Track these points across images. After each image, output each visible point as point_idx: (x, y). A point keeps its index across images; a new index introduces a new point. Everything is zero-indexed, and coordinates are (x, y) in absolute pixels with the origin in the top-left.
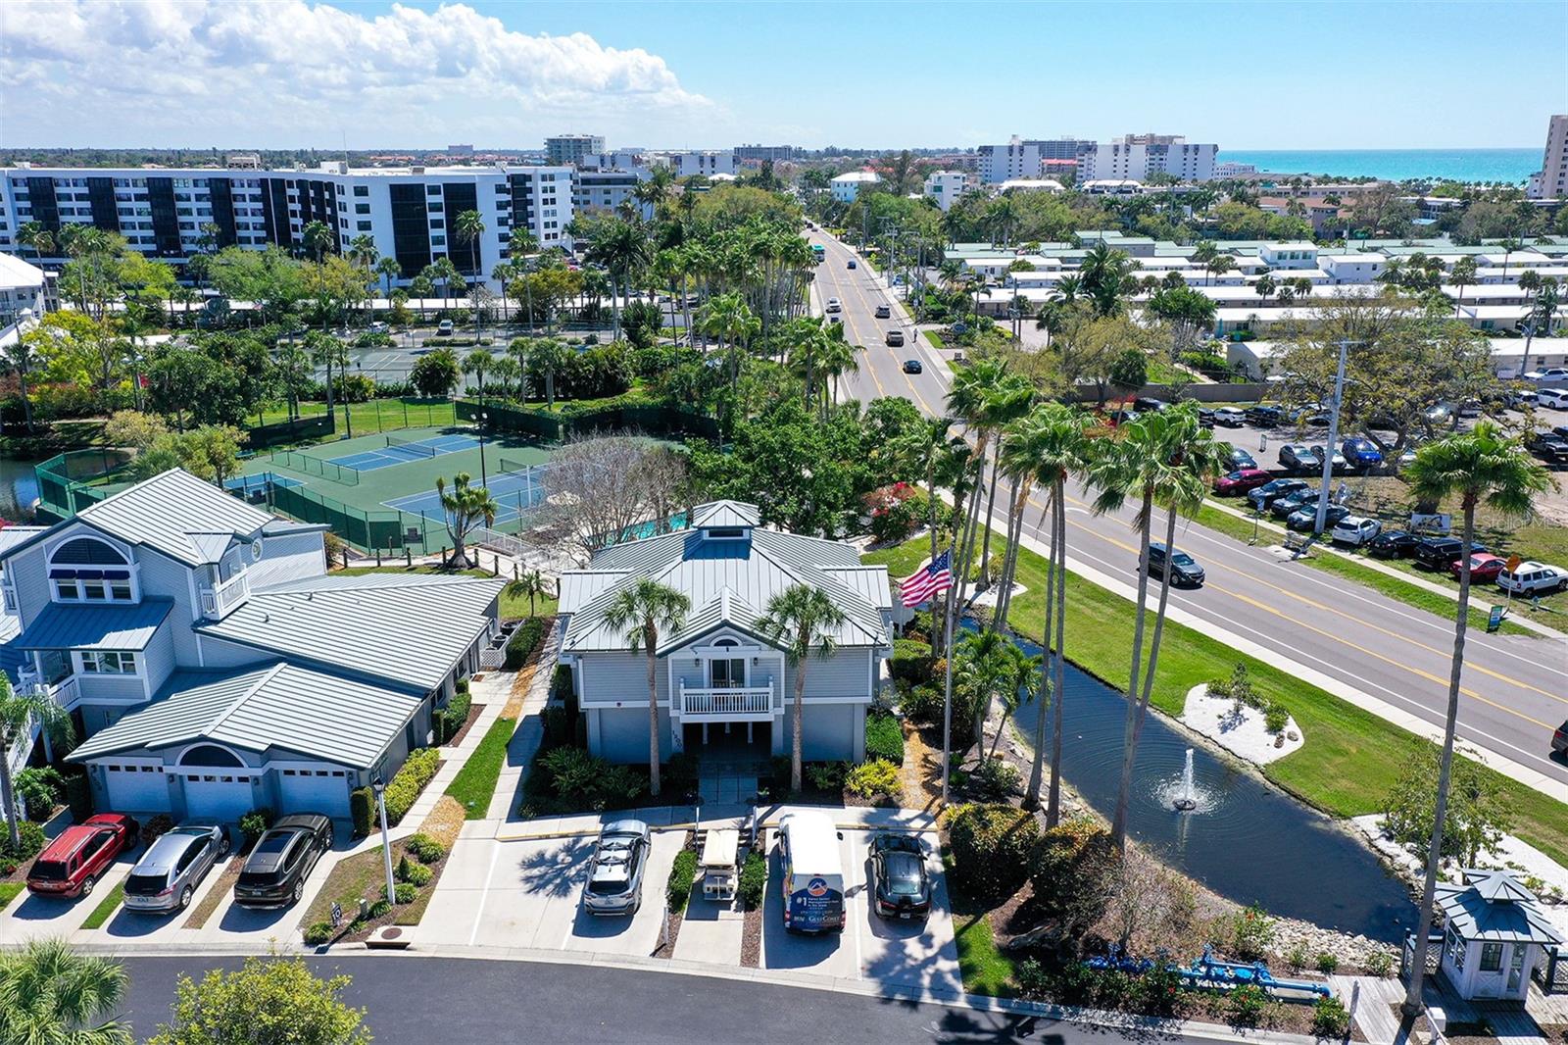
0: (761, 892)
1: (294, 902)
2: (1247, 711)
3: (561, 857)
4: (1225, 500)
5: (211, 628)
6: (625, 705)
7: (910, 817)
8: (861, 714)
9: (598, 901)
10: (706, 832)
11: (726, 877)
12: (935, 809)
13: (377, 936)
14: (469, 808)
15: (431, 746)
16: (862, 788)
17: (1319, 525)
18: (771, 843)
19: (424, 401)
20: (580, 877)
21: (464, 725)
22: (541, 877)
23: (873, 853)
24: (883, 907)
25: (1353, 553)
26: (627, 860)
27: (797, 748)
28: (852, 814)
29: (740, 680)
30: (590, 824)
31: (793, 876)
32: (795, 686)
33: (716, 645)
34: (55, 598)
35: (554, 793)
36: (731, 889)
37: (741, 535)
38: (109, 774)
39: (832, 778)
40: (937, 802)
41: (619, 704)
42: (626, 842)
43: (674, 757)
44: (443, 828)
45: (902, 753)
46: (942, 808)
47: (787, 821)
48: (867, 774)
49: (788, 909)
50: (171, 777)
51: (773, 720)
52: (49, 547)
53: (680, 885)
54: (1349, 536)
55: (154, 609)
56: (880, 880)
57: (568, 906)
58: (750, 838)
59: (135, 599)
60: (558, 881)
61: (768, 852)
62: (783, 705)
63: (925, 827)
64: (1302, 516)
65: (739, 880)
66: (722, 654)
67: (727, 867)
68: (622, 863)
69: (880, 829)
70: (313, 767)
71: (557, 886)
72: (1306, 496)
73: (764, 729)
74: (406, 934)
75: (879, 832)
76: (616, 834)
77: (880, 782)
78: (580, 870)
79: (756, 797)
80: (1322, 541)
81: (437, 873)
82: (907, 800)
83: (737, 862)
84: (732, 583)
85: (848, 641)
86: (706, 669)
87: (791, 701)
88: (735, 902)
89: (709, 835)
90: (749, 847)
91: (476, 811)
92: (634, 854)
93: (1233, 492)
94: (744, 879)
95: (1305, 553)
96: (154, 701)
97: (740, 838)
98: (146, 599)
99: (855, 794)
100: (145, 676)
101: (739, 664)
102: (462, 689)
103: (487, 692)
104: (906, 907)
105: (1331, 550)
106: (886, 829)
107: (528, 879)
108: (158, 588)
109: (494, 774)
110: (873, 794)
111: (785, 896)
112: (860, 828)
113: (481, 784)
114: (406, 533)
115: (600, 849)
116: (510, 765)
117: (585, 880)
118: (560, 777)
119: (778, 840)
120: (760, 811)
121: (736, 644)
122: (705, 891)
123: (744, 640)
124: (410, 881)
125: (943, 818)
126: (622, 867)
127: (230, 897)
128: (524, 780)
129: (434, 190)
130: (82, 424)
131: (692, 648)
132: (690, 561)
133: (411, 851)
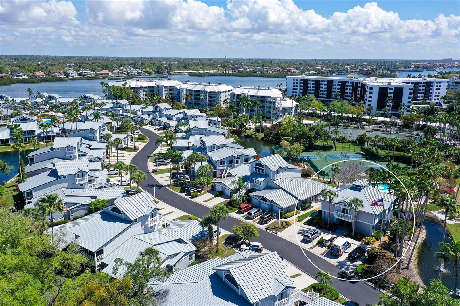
1: (266, 223)
3: (306, 231)
5: (273, 181)
6: (328, 211)
7: (370, 247)
9: (305, 238)
11: (327, 242)
13: (274, 232)
14: (298, 220)
15: (300, 210)
16: (365, 240)
21: (308, 209)
22: (301, 232)
24: (350, 256)
26: (312, 234)
27: (354, 228)
29: (347, 213)
32: (356, 216)
33: (343, 205)
34: (255, 171)
35: (312, 222)
36: (327, 245)
37: (361, 188)
38: (253, 198)
40: (379, 247)
43: (333, 223)
44: (293, 221)
45: (380, 238)
48: (368, 239)
50: (259, 201)
51: (351, 222)
52: (255, 163)
53: (320, 241)
55: (266, 176)
56: (353, 253)
57: (302, 238)
59: (264, 174)
62: (353, 220)
66: (344, 207)
70: (277, 205)
71: (302, 234)
74: (278, 233)
75: (360, 247)
77: (370, 241)
81: (288, 227)
82: (372, 245)
84: (354, 196)
85: (369, 212)
86: (341, 209)
92: (314, 233)
96: (263, 190)
98: (266, 174)
99: (363, 240)
100: (262, 186)
101: (347, 210)
102: (310, 203)
103: (315, 205)
106: (362, 247)
107: (299, 232)
108: (267, 173)
109: (307, 217)
110: (366, 242)
113: (303, 218)
114: (326, 174)
116: (309, 217)
118: (315, 220)
120: (339, 236)
121: (347, 206)
124: (283, 226)
126: (310, 234)
127: (259, 220)
128: (310, 219)
129: (391, 89)
130: (288, 139)
131: (339, 204)
132: (349, 190)
133: (286, 223)
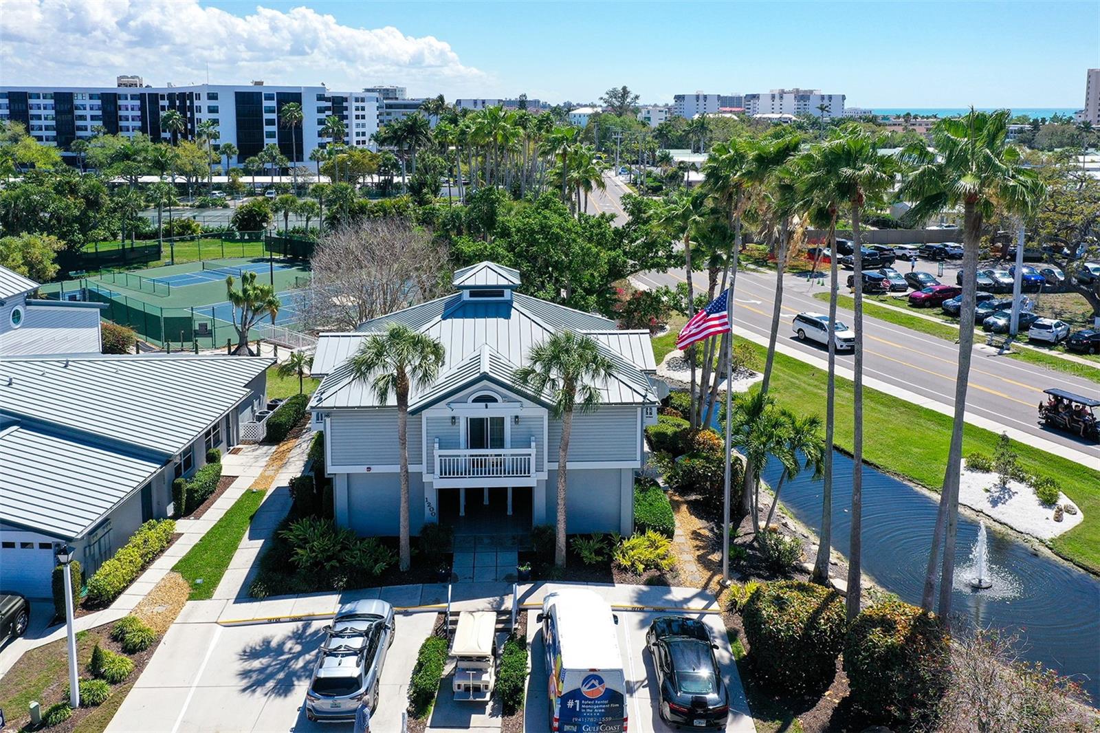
0: (522, 690)
2: (1013, 485)
3: (289, 645)
4: (922, 310)
6: (376, 469)
7: (688, 596)
8: (628, 482)
9: (324, 704)
10: (457, 614)
11: (481, 671)
12: (714, 586)
14: (195, 586)
15: (170, 518)
16: (633, 564)
17: (1014, 327)
18: (533, 628)
19: (242, 240)
20: (307, 671)
21: (211, 497)
22: (261, 671)
23: (653, 640)
24: (673, 711)
25: (1051, 350)
26: (361, 650)
27: (561, 517)
28: (623, 592)
29: (499, 442)
30: (326, 605)
31: (562, 673)
32: (560, 445)
33: (474, 401)
35: (291, 569)
36: (486, 687)
37: (503, 296)
39: (599, 552)
40: (716, 578)
41: (369, 469)
42: (362, 626)
43: (426, 529)
44: (160, 609)
45: (673, 524)
46: (723, 586)
47: (552, 601)
48: (637, 548)
49: (556, 715)
51: (535, 485)
53: (426, 683)
54: (1045, 335)
56: (665, 674)
57: (288, 711)
58: (508, 621)
60: (281, 675)
61: (530, 640)
62: (546, 469)
63: (706, 607)
64: (996, 320)
65: (497, 673)
66: (480, 411)
67: (481, 658)
68: (355, 654)
69: (656, 610)
70: (16, 537)
71: (279, 681)
72: (997, 303)
73: (525, 494)
75: (657, 615)
76: (351, 616)
77: (652, 557)
78: (309, 662)
79: (516, 574)
80: (1019, 340)
81: (140, 667)
82: (683, 577)
83: (494, 651)
84: (492, 341)
85: (615, 399)
86: (463, 428)
87: (555, 466)
88: (491, 703)
89: (461, 618)
90: (507, 633)
91: (202, 591)
92: (372, 641)
93: (927, 304)
94: (502, 674)
95: (1009, 349)
97: (498, 622)
99: (624, 570)
101: (499, 422)
102: (213, 459)
103: (242, 465)
104: (700, 711)
105: (1031, 347)
106: (662, 611)
107: (245, 674)
109: (232, 547)
110: (645, 570)
111: (553, 697)
112: (634, 610)
113: (214, 559)
114: (197, 328)
115: (332, 636)
116: (251, 538)
117: (309, 677)
118: (299, 551)
119: (541, 625)
120: (521, 590)
121: (495, 400)
122: (455, 689)
123: (504, 396)
124: (103, 677)
125: (725, 597)
126: (355, 658)
128: (262, 555)
129: (269, 97)
131: (448, 404)
132: (449, 320)
133: (115, 638)
